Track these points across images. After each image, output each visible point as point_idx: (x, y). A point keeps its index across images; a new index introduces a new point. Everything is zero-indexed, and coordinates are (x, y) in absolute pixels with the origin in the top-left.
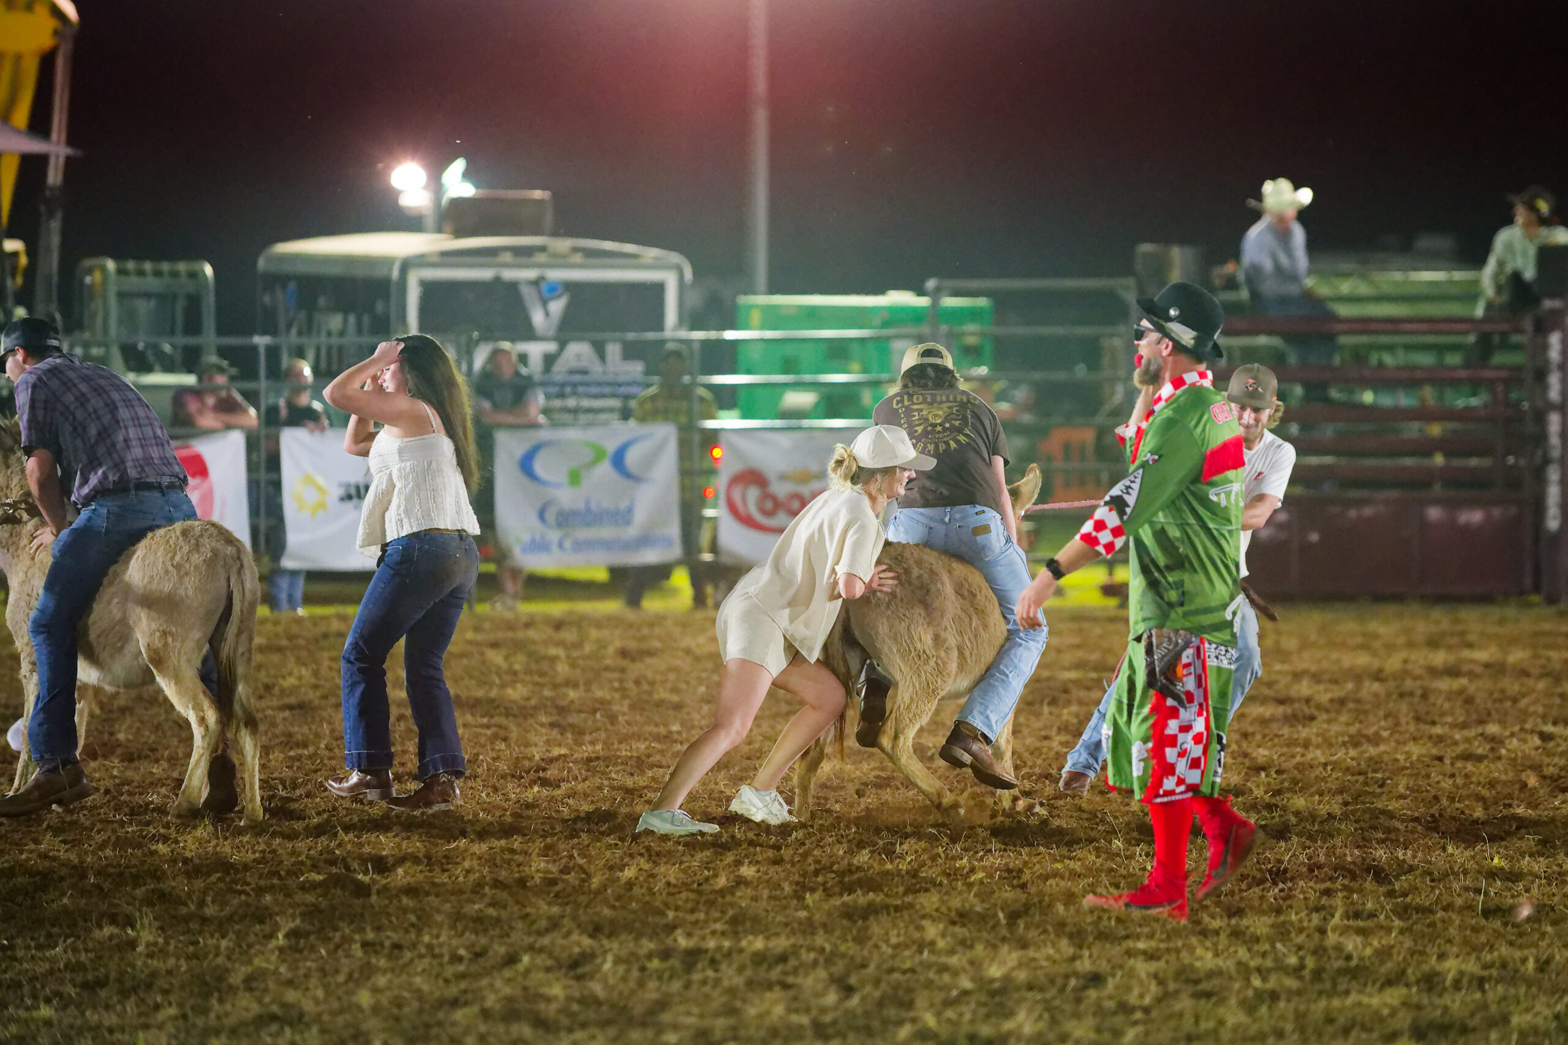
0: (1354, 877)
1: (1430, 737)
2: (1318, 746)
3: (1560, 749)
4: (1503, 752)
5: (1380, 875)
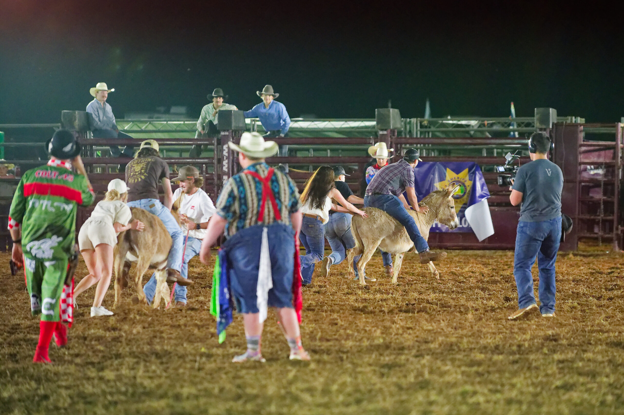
0: (147, 356)
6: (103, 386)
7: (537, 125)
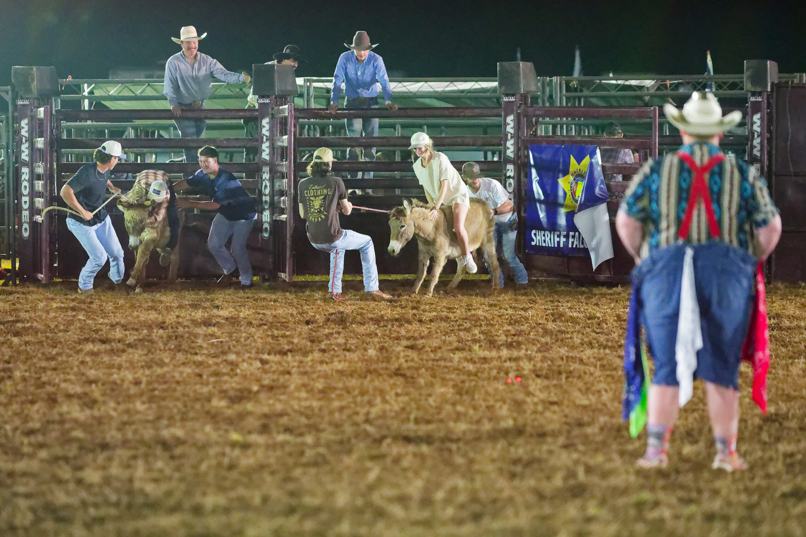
0: (149, 447)
1: (194, 363)
2: (127, 368)
3: (273, 369)
4: (238, 371)
5: (165, 445)
6: (83, 494)
7: (748, 86)
